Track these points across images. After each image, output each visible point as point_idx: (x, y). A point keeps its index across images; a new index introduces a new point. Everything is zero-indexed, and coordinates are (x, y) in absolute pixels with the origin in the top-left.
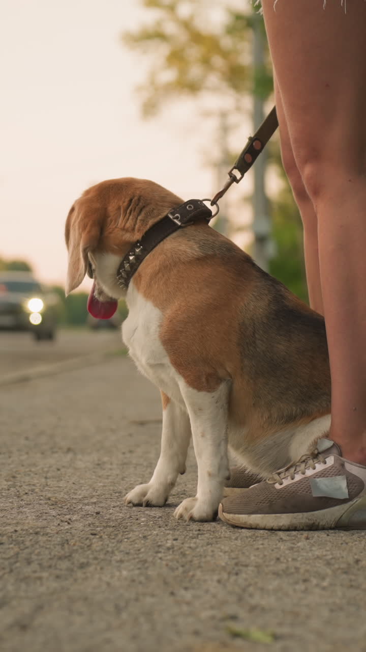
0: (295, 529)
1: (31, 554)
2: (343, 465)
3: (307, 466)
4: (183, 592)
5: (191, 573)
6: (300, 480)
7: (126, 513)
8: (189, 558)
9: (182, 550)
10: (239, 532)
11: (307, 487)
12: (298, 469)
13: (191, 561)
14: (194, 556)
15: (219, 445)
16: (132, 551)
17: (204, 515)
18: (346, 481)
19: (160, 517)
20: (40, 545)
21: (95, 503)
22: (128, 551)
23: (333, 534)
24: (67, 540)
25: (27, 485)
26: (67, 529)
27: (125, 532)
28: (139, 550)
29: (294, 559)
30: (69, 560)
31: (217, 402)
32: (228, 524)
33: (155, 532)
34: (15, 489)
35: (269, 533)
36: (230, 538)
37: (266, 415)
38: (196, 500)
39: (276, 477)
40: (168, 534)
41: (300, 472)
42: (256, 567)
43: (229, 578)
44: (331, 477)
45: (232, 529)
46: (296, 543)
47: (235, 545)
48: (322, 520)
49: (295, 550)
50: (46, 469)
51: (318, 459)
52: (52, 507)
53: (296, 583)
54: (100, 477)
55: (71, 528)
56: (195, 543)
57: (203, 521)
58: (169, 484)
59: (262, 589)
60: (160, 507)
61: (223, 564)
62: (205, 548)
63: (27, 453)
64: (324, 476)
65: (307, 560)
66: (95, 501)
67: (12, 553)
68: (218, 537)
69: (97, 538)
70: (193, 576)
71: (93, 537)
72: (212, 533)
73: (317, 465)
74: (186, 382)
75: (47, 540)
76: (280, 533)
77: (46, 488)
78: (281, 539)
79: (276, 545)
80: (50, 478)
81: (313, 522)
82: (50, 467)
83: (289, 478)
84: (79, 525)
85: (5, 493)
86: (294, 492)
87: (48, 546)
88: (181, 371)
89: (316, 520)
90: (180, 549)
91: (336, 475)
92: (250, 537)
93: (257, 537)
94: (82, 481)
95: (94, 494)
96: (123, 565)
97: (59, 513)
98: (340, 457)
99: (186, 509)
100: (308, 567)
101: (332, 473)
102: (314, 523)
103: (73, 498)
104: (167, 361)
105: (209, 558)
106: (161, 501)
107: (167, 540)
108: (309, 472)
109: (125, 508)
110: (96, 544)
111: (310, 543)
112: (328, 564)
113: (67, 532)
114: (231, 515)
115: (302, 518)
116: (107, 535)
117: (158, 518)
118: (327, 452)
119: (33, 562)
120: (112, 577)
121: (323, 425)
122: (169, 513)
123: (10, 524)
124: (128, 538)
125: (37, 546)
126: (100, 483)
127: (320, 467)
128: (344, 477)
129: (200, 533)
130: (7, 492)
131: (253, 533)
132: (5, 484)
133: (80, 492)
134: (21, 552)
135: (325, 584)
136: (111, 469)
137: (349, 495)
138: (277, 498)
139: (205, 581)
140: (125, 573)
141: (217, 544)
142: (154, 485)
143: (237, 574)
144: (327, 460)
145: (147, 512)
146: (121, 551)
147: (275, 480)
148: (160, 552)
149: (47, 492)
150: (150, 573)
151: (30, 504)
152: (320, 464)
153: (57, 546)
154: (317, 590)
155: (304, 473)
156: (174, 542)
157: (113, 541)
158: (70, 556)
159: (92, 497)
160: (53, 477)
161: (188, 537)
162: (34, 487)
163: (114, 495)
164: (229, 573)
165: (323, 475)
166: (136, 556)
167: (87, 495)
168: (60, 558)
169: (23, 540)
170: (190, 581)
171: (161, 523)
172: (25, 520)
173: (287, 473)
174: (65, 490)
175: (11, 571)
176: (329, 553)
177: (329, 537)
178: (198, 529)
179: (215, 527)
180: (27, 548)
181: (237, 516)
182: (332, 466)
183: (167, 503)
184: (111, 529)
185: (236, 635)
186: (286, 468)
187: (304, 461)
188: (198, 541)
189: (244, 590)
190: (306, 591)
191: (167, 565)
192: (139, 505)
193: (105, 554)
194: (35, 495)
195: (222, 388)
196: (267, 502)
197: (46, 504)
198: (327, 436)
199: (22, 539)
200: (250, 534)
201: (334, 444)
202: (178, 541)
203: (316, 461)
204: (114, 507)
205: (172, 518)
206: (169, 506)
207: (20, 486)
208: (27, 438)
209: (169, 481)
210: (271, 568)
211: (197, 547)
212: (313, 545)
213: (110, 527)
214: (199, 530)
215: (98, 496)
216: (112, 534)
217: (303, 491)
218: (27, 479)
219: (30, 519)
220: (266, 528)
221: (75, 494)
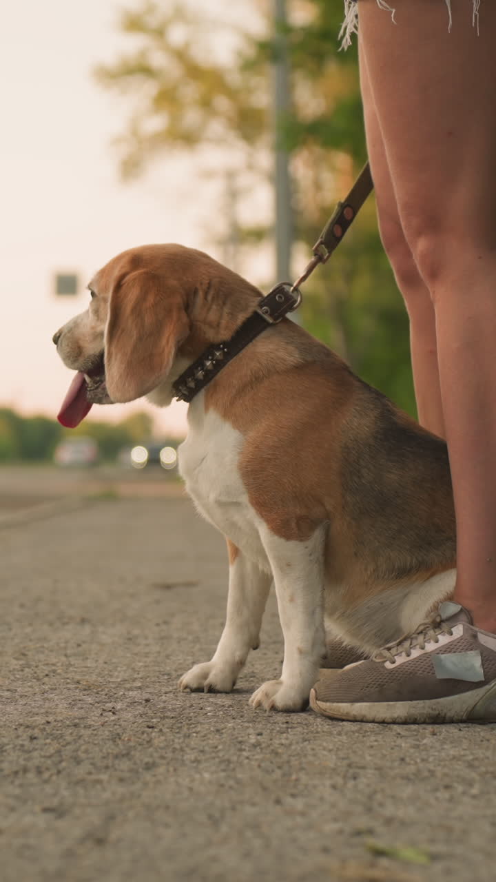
0: (415, 722)
1: (77, 751)
2: (475, 636)
3: (426, 639)
4: (289, 800)
5: (294, 777)
6: (420, 656)
7: (185, 701)
8: (285, 757)
9: (272, 748)
10: (340, 726)
11: (429, 666)
12: (415, 642)
13: (288, 762)
14: (290, 756)
15: (313, 613)
16: (207, 748)
17: (290, 703)
18: (480, 657)
19: (231, 706)
20: (84, 741)
21: (140, 688)
22: (201, 748)
23: (467, 729)
24: (118, 734)
25: (44, 665)
26: (114, 721)
27: (191, 725)
28: (216, 747)
29: (423, 760)
30: (130, 760)
31: (310, 555)
32: (323, 715)
33: (230, 725)
34: (30, 670)
35: (381, 727)
36: (331, 733)
37: (371, 567)
38: (281, 683)
39: (386, 653)
40: (248, 727)
41: (418, 646)
42: (376, 769)
43: (345, 783)
44: (460, 652)
45: (330, 722)
46: (420, 739)
47: (340, 741)
48: (450, 710)
49: (421, 748)
50: (62, 645)
51: (441, 629)
52: (85, 693)
53: (436, 790)
54: (136, 654)
55: (119, 719)
56: (287, 739)
57: (288, 711)
58: (238, 663)
59: (393, 797)
60: (226, 693)
61: (332, 766)
62: (301, 745)
63: (31, 625)
64: (450, 652)
65: (440, 761)
66: (139, 685)
67: (52, 750)
68: (315, 731)
69: (155, 732)
70: (297, 780)
71: (150, 730)
72: (305, 727)
73: (440, 637)
74: (269, 528)
75: (92, 734)
76: (395, 727)
77: (71, 669)
78: (399, 734)
79: (395, 742)
80: (70, 656)
81: (437, 712)
82: (67, 642)
83: (404, 654)
84: (128, 716)
85: (18, 674)
86: (411, 673)
87: (96, 742)
88: (264, 513)
89: (442, 710)
90: (269, 746)
91: (467, 650)
92: (358, 731)
93: (366, 731)
94: (114, 660)
95: (136, 676)
96: (201, 767)
97: (97, 700)
98: (471, 627)
99: (267, 695)
100: (446, 770)
101: (461, 648)
102: (439, 714)
103: (110, 682)
104: (244, 499)
105: (310, 758)
106: (228, 686)
107: (249, 734)
108: (431, 647)
109: (182, 694)
110: (158, 741)
111: (439, 739)
112: (470, 766)
113: (115, 725)
114: (328, 704)
115: (424, 707)
116: (168, 728)
117: (229, 707)
118: (453, 619)
119: (82, 761)
120: (193, 780)
121: (446, 583)
122: (240, 701)
123: (37, 714)
124: (197, 733)
125: (81, 741)
126: (139, 662)
127: (444, 640)
128: (478, 651)
129: (290, 726)
130: (20, 673)
131: (359, 726)
132: (15, 664)
133: (116, 673)
134: (63, 748)
135: (475, 791)
136: (147, 645)
137: (485, 675)
138: (390, 681)
139: (315, 787)
140: (207, 776)
141: (315, 740)
142: (217, 664)
143: (355, 778)
144: (453, 629)
145: (211, 700)
146: (193, 749)
147: (385, 657)
148: (244, 750)
149: (73, 674)
150: (240, 776)
151: (55, 689)
152: (444, 635)
153: (107, 742)
154: (466, 799)
155: (423, 648)
156: (259, 737)
157: (178, 735)
158: (128, 754)
159: (134, 680)
160: (75, 655)
161: (275, 731)
162: (54, 668)
163: (162, 678)
164: (345, 777)
165: (449, 650)
166: (213, 755)
167: (127, 678)
168: (116, 757)
169: (61, 734)
170: (295, 786)
171: (233, 713)
172: (54, 708)
173: (399, 647)
174: (97, 671)
175: (59, 772)
176: (468, 752)
177: (462, 732)
178: (285, 721)
179: (306, 719)
180: (68, 744)
181: (335, 704)
182: (461, 638)
183: (235, 688)
184: (171, 721)
185: (379, 853)
186: (397, 641)
187: (421, 632)
188: (289, 736)
189: (370, 797)
190: (451, 800)
191: (259, 766)
192: (199, 690)
193: (174, 752)
194: (58, 677)
195: (318, 535)
196: (375, 686)
197: (76, 688)
198: (450, 598)
199: (59, 732)
200: (356, 728)
201: (461, 609)
202: (264, 736)
203: (438, 631)
204: (166, 693)
205: (246, 707)
206: (239, 692)
207: (37, 667)
208: (22, 606)
209: (237, 659)
210: (397, 771)
211: (291, 744)
212: (445, 743)
213: (167, 717)
214: (287, 723)
215: (141, 678)
216: (174, 727)
217: (424, 671)
218: (42, 657)
219: (61, 709)
220: (376, 720)
221: (111, 676)
